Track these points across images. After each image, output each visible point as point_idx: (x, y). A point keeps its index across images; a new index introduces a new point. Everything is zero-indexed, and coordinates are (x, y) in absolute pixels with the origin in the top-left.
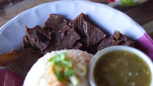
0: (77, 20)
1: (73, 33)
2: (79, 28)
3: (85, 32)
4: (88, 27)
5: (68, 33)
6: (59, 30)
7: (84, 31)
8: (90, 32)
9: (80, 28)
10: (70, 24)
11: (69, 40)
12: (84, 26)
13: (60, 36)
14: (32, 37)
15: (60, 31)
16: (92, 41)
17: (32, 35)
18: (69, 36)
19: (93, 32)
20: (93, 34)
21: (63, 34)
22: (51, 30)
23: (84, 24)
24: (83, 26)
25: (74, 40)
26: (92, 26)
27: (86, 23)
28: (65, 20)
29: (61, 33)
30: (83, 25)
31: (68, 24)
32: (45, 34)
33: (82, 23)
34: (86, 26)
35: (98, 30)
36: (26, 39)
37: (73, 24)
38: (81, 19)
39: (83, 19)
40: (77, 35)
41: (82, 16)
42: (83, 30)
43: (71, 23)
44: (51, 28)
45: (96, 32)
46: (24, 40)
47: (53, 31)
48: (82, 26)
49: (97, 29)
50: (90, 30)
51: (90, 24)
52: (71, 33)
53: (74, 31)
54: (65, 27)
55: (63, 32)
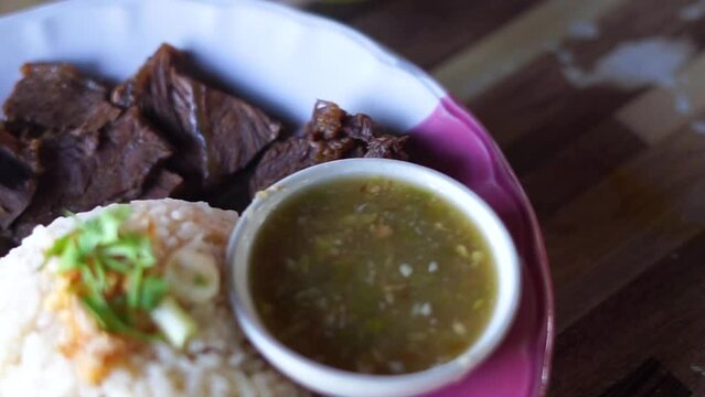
0: (147, 78)
1: (135, 135)
2: (157, 108)
3: (185, 123)
4: (197, 100)
5: (115, 136)
6: (73, 127)
7: (180, 122)
8: (211, 119)
9: (161, 109)
10: (115, 97)
11: (122, 164)
12: (182, 97)
13: (81, 151)
15: (77, 132)
16: (223, 160)
18: (120, 148)
19: (221, 118)
20: (221, 132)
21: (90, 145)
22: (36, 130)
23: (180, 89)
24: (173, 98)
25: (141, 164)
26: (215, 94)
27: (185, 85)
28: (91, 85)
29: (80, 139)
30: (175, 95)
31: (108, 98)
33: (170, 88)
34: (190, 99)
35: (242, 110)
37: (133, 93)
38: (161, 71)
39: (173, 70)
40: (156, 138)
41: (164, 57)
42: (177, 115)
43: (123, 94)
44: (33, 122)
45: (235, 118)
47: (47, 135)
48: (171, 101)
49: (237, 104)
50: (209, 112)
51: (203, 88)
52: (128, 132)
53: (137, 124)
54: (94, 111)
55: (90, 134)
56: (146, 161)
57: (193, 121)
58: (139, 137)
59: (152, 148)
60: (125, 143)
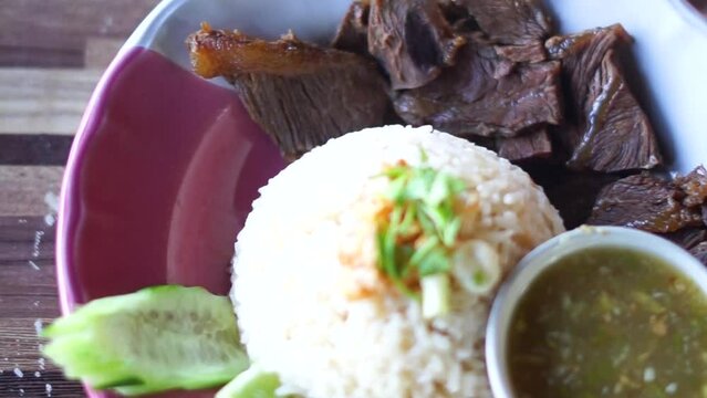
0: (585, 43)
1: (542, 86)
2: (575, 75)
3: (589, 103)
4: (610, 93)
5: (527, 74)
6: (500, 44)
7: (586, 99)
8: (610, 115)
9: (578, 78)
10: (549, 43)
11: (516, 102)
12: (601, 79)
13: (493, 68)
14: (385, 22)
15: (500, 51)
16: (595, 155)
17: (387, 15)
18: (524, 89)
19: (619, 120)
20: (611, 130)
21: (502, 70)
22: (472, 26)
23: (604, 72)
24: (594, 75)
25: (529, 115)
26: (628, 97)
27: (610, 72)
28: (539, 17)
29: (498, 58)
30: (597, 74)
31: (543, 39)
32: (439, 33)
33: (598, 65)
34: (606, 87)
35: (639, 125)
36: (358, 14)
37: (564, 50)
38: (599, 47)
39: (609, 53)
40: (555, 102)
41: (611, 37)
42: (588, 91)
43: (557, 44)
44: (473, 17)
45: (630, 128)
46: (351, 15)
47: (476, 36)
48: (591, 77)
49: (639, 119)
50: (613, 108)
51: (622, 86)
52: (537, 80)
53: (549, 78)
54: (526, 42)
55: (509, 60)
56: (534, 115)
57: (596, 106)
58: (542, 90)
59: (546, 108)
60: (529, 87)
